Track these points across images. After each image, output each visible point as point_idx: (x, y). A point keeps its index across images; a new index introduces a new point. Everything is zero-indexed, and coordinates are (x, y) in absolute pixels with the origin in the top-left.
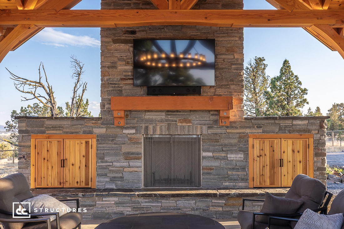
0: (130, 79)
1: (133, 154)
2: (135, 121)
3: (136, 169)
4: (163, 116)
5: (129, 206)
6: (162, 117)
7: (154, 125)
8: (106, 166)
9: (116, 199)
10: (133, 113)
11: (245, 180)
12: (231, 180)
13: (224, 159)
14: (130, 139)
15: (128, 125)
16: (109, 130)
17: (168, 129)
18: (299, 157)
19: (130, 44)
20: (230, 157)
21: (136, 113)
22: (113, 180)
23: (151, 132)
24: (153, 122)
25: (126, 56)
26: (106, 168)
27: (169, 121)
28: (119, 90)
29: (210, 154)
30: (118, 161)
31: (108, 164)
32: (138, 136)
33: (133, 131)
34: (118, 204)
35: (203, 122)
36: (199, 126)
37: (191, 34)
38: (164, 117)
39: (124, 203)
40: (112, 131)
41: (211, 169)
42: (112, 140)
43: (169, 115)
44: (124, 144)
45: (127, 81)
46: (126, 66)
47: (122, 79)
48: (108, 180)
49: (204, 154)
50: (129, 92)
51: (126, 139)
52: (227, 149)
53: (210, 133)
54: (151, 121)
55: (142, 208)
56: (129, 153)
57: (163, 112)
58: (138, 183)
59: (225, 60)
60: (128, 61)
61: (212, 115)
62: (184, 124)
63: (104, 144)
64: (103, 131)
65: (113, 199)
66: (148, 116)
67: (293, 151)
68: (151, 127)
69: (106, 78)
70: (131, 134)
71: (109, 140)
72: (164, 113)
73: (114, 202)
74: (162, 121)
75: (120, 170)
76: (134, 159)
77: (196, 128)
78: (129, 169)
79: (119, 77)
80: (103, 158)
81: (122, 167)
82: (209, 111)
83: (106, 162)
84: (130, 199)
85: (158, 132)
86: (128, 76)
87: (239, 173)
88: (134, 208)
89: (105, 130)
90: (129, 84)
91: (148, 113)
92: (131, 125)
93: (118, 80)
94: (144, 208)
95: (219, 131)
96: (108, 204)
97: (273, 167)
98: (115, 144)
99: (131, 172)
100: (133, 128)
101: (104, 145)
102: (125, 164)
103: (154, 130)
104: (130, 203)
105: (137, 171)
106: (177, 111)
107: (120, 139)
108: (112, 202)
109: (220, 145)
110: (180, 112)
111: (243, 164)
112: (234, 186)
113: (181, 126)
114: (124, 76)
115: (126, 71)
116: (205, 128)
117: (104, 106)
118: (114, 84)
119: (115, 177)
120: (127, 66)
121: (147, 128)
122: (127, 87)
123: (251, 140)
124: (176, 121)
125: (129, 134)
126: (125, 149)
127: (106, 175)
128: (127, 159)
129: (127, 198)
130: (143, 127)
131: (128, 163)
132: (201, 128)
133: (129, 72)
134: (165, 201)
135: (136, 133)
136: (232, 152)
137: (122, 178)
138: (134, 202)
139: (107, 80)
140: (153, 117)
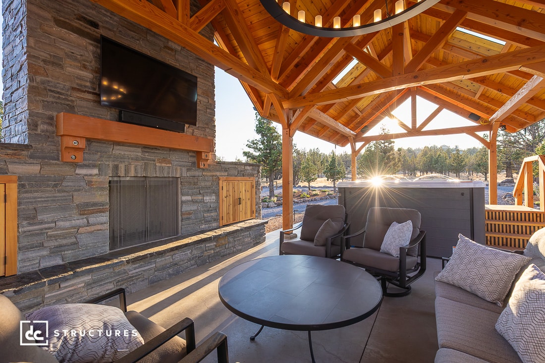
0: (89, 92)
1: (95, 204)
2: (97, 156)
3: (99, 227)
4: (138, 152)
5: (110, 282)
6: (137, 154)
7: (127, 163)
8: (42, 229)
9: (87, 278)
10: (94, 144)
11: (216, 220)
12: (207, 222)
13: (201, 202)
14: (89, 183)
15: (86, 163)
16: (47, 168)
17: (145, 169)
18: (248, 196)
19: (88, 39)
20: (206, 200)
21: (98, 144)
22: (57, 250)
23: (122, 172)
24: (126, 160)
25: (81, 55)
26: (41, 233)
27: (147, 160)
28: (67, 105)
29: (189, 198)
30: (65, 219)
31: (47, 226)
32: (101, 178)
33: (95, 171)
34: (90, 284)
35: (182, 163)
36: (179, 168)
37: (170, 61)
38: (140, 154)
39: (102, 281)
40: (52, 170)
41: (190, 214)
42: (56, 186)
43: (147, 152)
44: (79, 190)
45: (83, 94)
46: (80, 69)
47: (73, 89)
48: (45, 253)
49: (184, 198)
50: (87, 112)
51: (83, 184)
52: (204, 191)
53: (188, 175)
54: (122, 158)
55: (130, 277)
56: (87, 205)
57: (139, 147)
58: (103, 246)
59: (201, 102)
60: (84, 64)
61: (191, 156)
62: (163, 165)
63: (37, 191)
64: (33, 169)
65: (82, 279)
66: (118, 151)
67: (245, 191)
68: (122, 167)
69: (39, 78)
70: (91, 175)
71: (48, 186)
72: (140, 150)
73: (83, 285)
74: (137, 159)
75: (70, 233)
76: (97, 212)
77: (176, 169)
78: (88, 228)
79: (68, 84)
80: (35, 217)
81: (74, 227)
82: (188, 151)
83: (41, 223)
84: (112, 270)
85: (132, 173)
86: (85, 86)
87: (212, 214)
88: (119, 281)
89: (38, 168)
90: (88, 100)
91: (118, 147)
92: (90, 162)
93: (67, 87)
94: (133, 277)
95: (197, 173)
96: (70, 291)
97: (234, 206)
98: (59, 191)
99: (91, 232)
100: (94, 166)
101: (36, 194)
102: (82, 221)
103: (127, 171)
104: (111, 277)
105: (101, 230)
106: (156, 148)
107: (69, 184)
108: (79, 286)
109: (197, 188)
110: (159, 150)
111: (215, 205)
112: (209, 227)
113: (160, 167)
114: (78, 84)
115: (79, 78)
116: (184, 169)
117: (36, 126)
118: (58, 93)
119: (61, 246)
120: (83, 70)
121: (116, 168)
122: (84, 103)
123: (221, 182)
124: (154, 161)
125: (86, 175)
126: (80, 198)
127: (41, 246)
128: (83, 214)
129: (107, 270)
130: (111, 165)
131: (85, 220)
132: (181, 170)
133: (87, 81)
134: (160, 260)
135: (99, 175)
136: (207, 194)
137: (74, 244)
138: (119, 274)
139: (43, 83)
140: (126, 153)
